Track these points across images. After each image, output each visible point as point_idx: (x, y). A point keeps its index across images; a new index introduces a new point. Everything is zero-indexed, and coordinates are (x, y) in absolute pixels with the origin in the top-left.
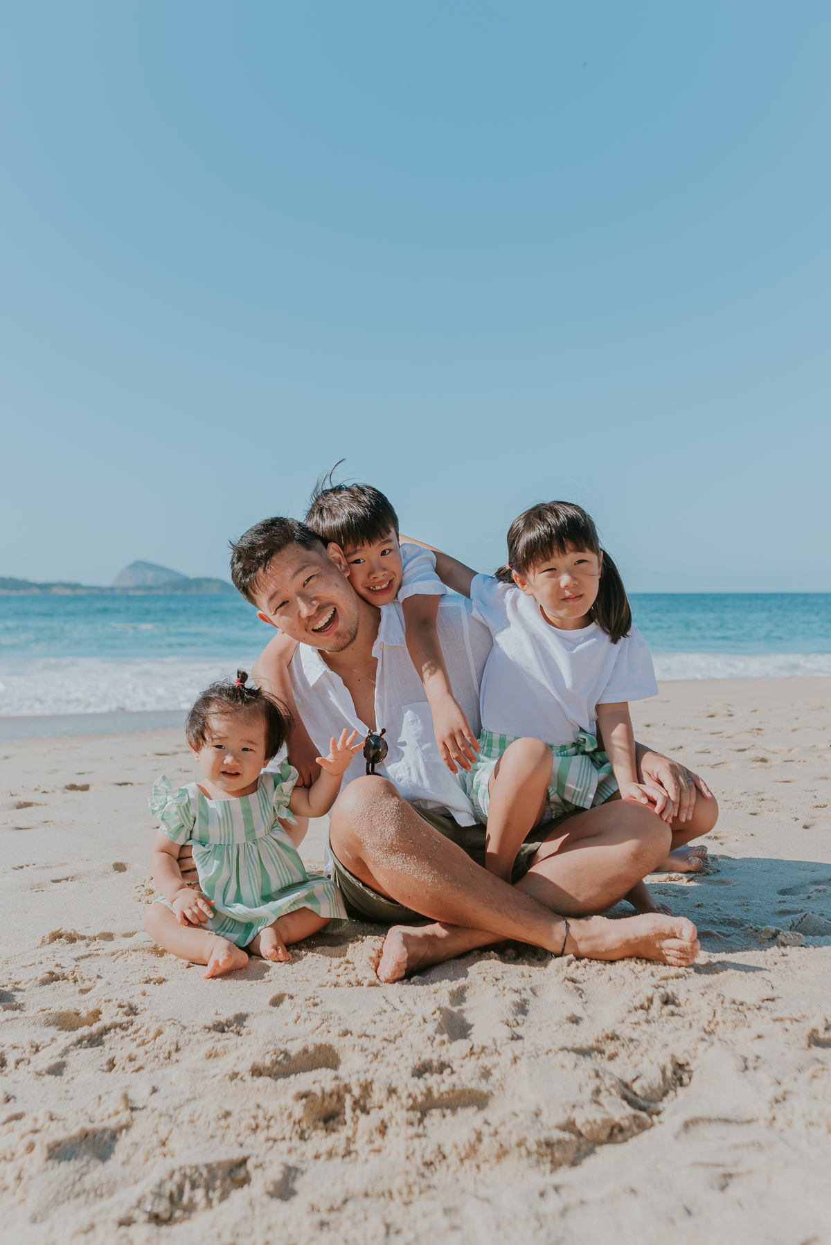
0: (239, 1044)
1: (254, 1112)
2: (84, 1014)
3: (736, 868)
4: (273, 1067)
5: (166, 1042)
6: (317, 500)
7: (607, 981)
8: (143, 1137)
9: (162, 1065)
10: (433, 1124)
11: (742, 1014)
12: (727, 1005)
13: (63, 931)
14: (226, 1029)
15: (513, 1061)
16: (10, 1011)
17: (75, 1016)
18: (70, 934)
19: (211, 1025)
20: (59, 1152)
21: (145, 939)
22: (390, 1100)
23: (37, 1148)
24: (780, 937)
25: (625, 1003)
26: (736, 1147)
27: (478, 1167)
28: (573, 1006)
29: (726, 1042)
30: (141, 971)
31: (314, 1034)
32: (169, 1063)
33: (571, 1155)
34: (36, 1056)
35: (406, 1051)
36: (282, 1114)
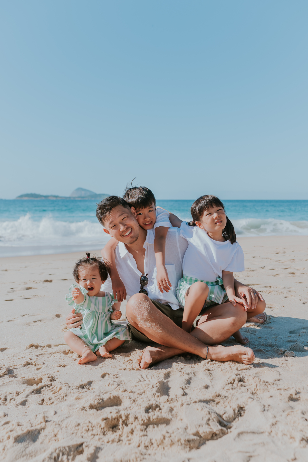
0: (87, 395)
1: (88, 424)
2: (36, 379)
3: (275, 321)
4: (97, 405)
5: (62, 393)
6: (127, 192)
7: (221, 370)
8: (49, 433)
9: (60, 401)
10: (150, 431)
11: (267, 386)
12: (261, 383)
13: (34, 344)
14: (84, 387)
15: (181, 405)
16: (11, 378)
17: (33, 380)
18: (36, 345)
19: (79, 386)
20: (19, 439)
21: (62, 348)
22: (135, 421)
23: (11, 438)
24: (286, 353)
25: (225, 381)
26: (255, 444)
27: (164, 448)
28: (207, 381)
29: (259, 398)
30: (59, 361)
31: (114, 390)
32: (63, 401)
33: (197, 445)
34: (17, 397)
35: (145, 399)
36: (97, 425)
